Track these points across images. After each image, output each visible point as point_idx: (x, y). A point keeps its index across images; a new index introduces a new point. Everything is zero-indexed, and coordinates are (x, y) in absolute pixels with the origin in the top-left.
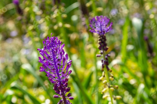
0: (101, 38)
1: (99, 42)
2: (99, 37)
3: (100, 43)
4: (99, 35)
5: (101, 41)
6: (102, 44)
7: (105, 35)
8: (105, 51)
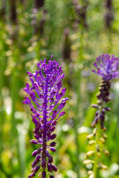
0: (106, 84)
1: (100, 88)
2: (103, 83)
3: (101, 90)
4: (103, 79)
5: (103, 88)
6: (104, 92)
7: (110, 81)
8: (104, 102)
